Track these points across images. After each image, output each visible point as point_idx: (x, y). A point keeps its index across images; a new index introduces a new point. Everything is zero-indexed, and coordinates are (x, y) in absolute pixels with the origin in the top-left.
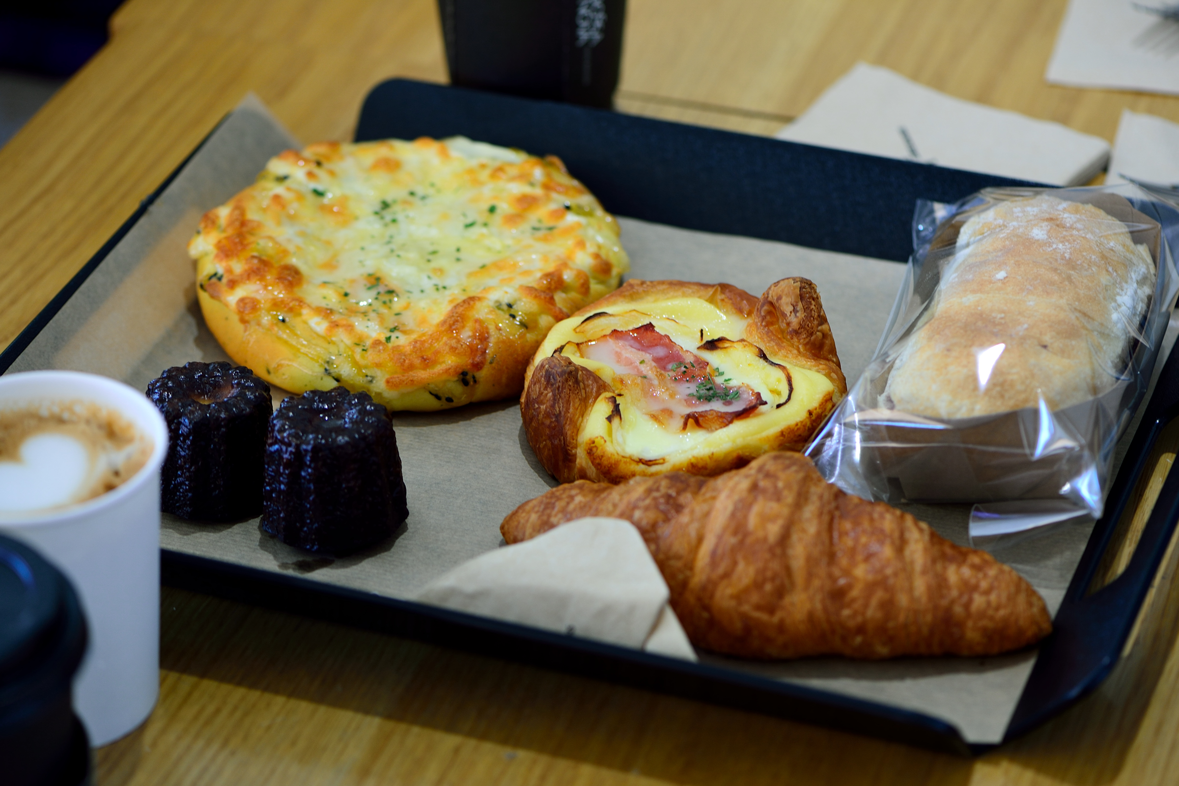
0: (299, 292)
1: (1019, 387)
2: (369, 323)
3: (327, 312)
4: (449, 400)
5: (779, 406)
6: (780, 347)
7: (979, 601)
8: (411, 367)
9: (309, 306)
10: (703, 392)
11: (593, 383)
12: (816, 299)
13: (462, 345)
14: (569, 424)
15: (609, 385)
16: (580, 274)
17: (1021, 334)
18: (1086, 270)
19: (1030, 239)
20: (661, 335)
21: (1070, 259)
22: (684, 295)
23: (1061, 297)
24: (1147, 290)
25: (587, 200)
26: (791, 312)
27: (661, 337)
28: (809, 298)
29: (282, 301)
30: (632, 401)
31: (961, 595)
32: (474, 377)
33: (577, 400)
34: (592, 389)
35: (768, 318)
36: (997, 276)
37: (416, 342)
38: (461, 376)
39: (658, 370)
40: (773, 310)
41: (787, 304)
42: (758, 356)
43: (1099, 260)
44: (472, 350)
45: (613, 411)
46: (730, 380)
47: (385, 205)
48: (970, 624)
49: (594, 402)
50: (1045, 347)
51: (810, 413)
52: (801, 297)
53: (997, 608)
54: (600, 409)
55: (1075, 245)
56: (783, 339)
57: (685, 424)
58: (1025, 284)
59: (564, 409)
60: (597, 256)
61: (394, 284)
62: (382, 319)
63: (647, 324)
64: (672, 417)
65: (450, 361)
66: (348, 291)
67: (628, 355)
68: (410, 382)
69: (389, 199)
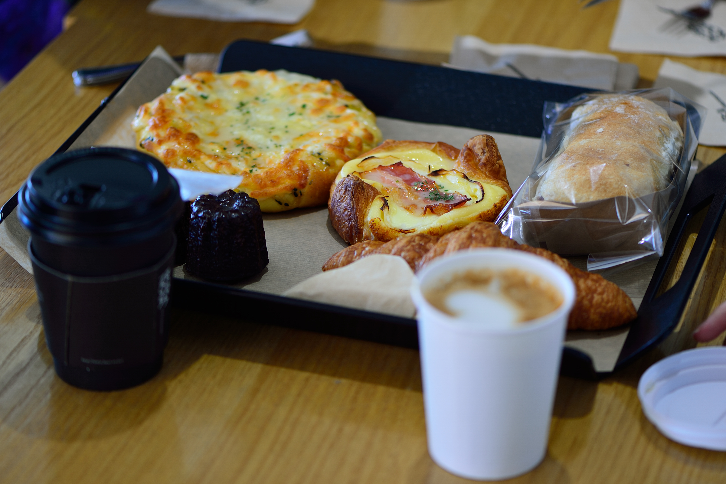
0: (198, 146)
1: (615, 186)
2: (240, 163)
3: (215, 157)
4: (287, 205)
5: (477, 202)
6: (475, 173)
7: (597, 298)
8: (265, 186)
9: (205, 154)
10: (434, 196)
11: (371, 191)
12: (495, 146)
13: (294, 174)
14: (359, 212)
15: (380, 192)
16: (357, 138)
17: (614, 158)
18: (647, 129)
19: (615, 112)
20: (407, 168)
21: (638, 123)
22: (418, 148)
23: (635, 141)
24: (679, 144)
25: (357, 102)
26: (481, 153)
27: (407, 169)
28: (491, 145)
29: (189, 151)
30: (394, 200)
31: (587, 295)
32: (301, 192)
33: (363, 199)
34: (371, 194)
35: (468, 157)
36: (598, 130)
37: (267, 172)
38: (294, 191)
39: (407, 185)
40: (471, 153)
41: (479, 149)
42: (463, 177)
43: (654, 124)
44: (300, 177)
45: (384, 205)
46: (447, 190)
47: (242, 105)
48: (592, 310)
49: (373, 200)
50: (628, 165)
51: (495, 205)
52: (487, 145)
53: (607, 302)
54: (377, 204)
55: (640, 116)
56: (477, 169)
57: (425, 211)
58: (614, 134)
59: (356, 204)
60: (366, 130)
61: (250, 145)
62: (246, 161)
63: (399, 162)
64: (417, 209)
65: (288, 183)
66: (226, 147)
67: (389, 178)
68: (265, 194)
69: (244, 100)
